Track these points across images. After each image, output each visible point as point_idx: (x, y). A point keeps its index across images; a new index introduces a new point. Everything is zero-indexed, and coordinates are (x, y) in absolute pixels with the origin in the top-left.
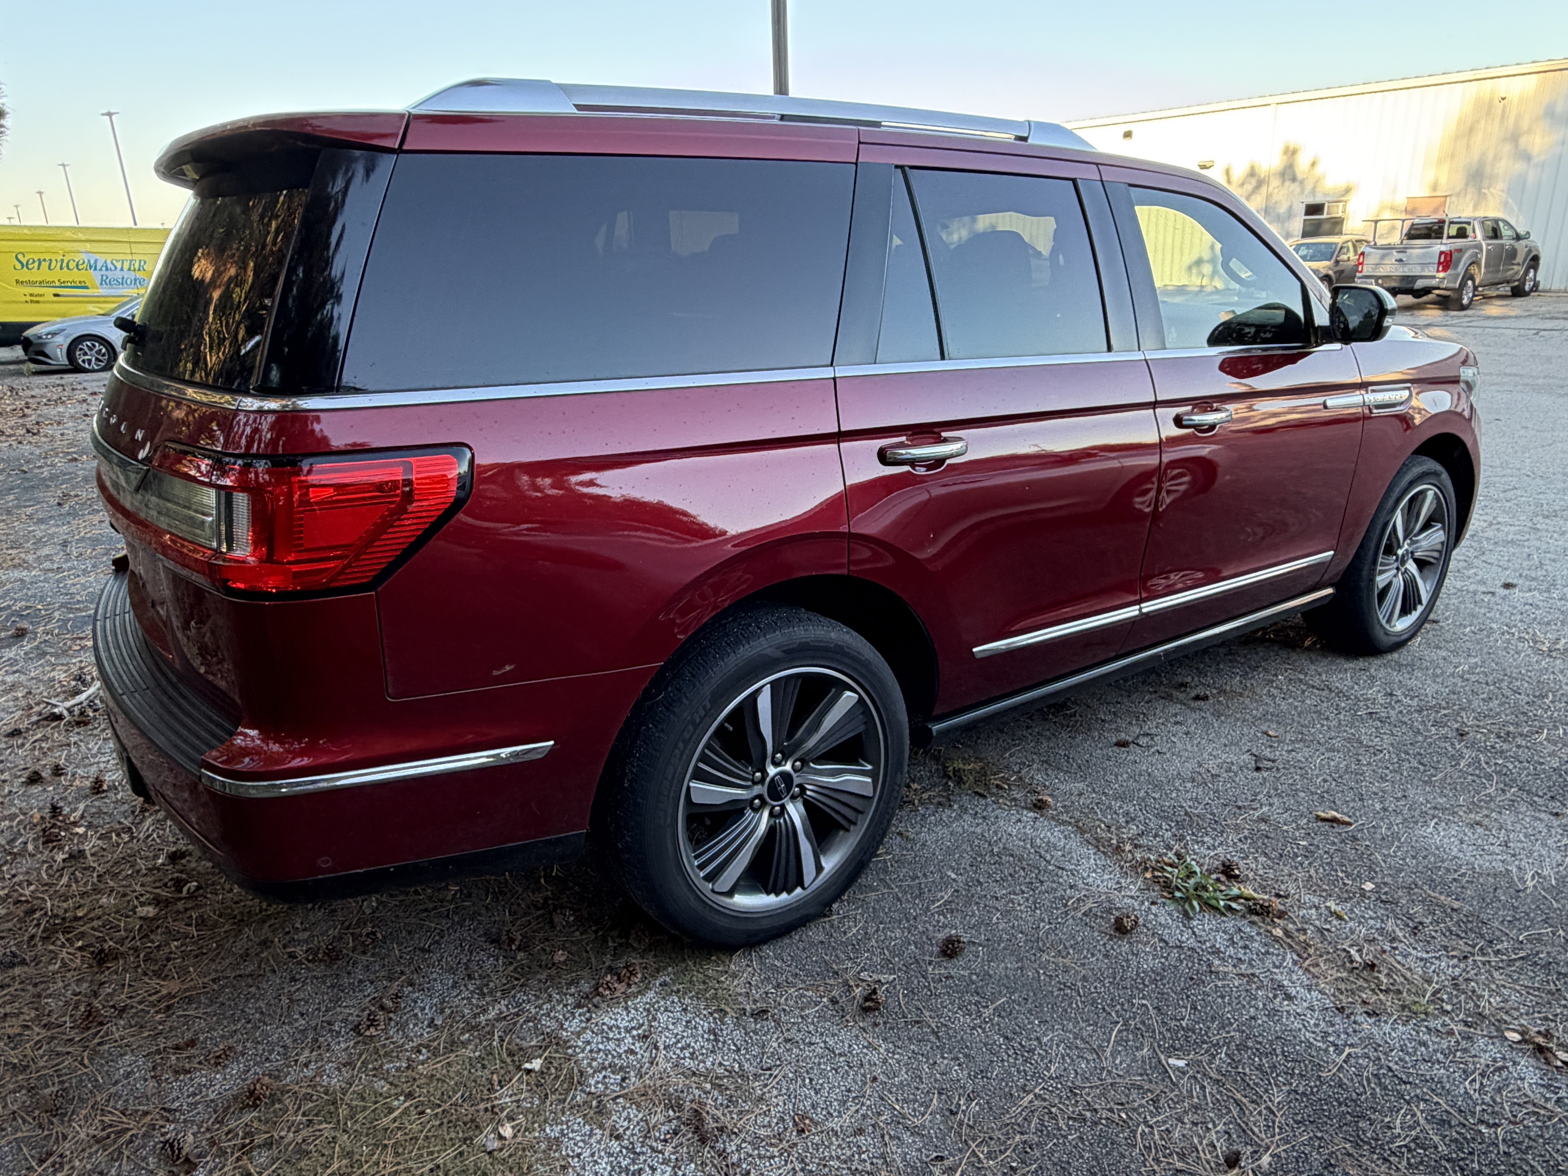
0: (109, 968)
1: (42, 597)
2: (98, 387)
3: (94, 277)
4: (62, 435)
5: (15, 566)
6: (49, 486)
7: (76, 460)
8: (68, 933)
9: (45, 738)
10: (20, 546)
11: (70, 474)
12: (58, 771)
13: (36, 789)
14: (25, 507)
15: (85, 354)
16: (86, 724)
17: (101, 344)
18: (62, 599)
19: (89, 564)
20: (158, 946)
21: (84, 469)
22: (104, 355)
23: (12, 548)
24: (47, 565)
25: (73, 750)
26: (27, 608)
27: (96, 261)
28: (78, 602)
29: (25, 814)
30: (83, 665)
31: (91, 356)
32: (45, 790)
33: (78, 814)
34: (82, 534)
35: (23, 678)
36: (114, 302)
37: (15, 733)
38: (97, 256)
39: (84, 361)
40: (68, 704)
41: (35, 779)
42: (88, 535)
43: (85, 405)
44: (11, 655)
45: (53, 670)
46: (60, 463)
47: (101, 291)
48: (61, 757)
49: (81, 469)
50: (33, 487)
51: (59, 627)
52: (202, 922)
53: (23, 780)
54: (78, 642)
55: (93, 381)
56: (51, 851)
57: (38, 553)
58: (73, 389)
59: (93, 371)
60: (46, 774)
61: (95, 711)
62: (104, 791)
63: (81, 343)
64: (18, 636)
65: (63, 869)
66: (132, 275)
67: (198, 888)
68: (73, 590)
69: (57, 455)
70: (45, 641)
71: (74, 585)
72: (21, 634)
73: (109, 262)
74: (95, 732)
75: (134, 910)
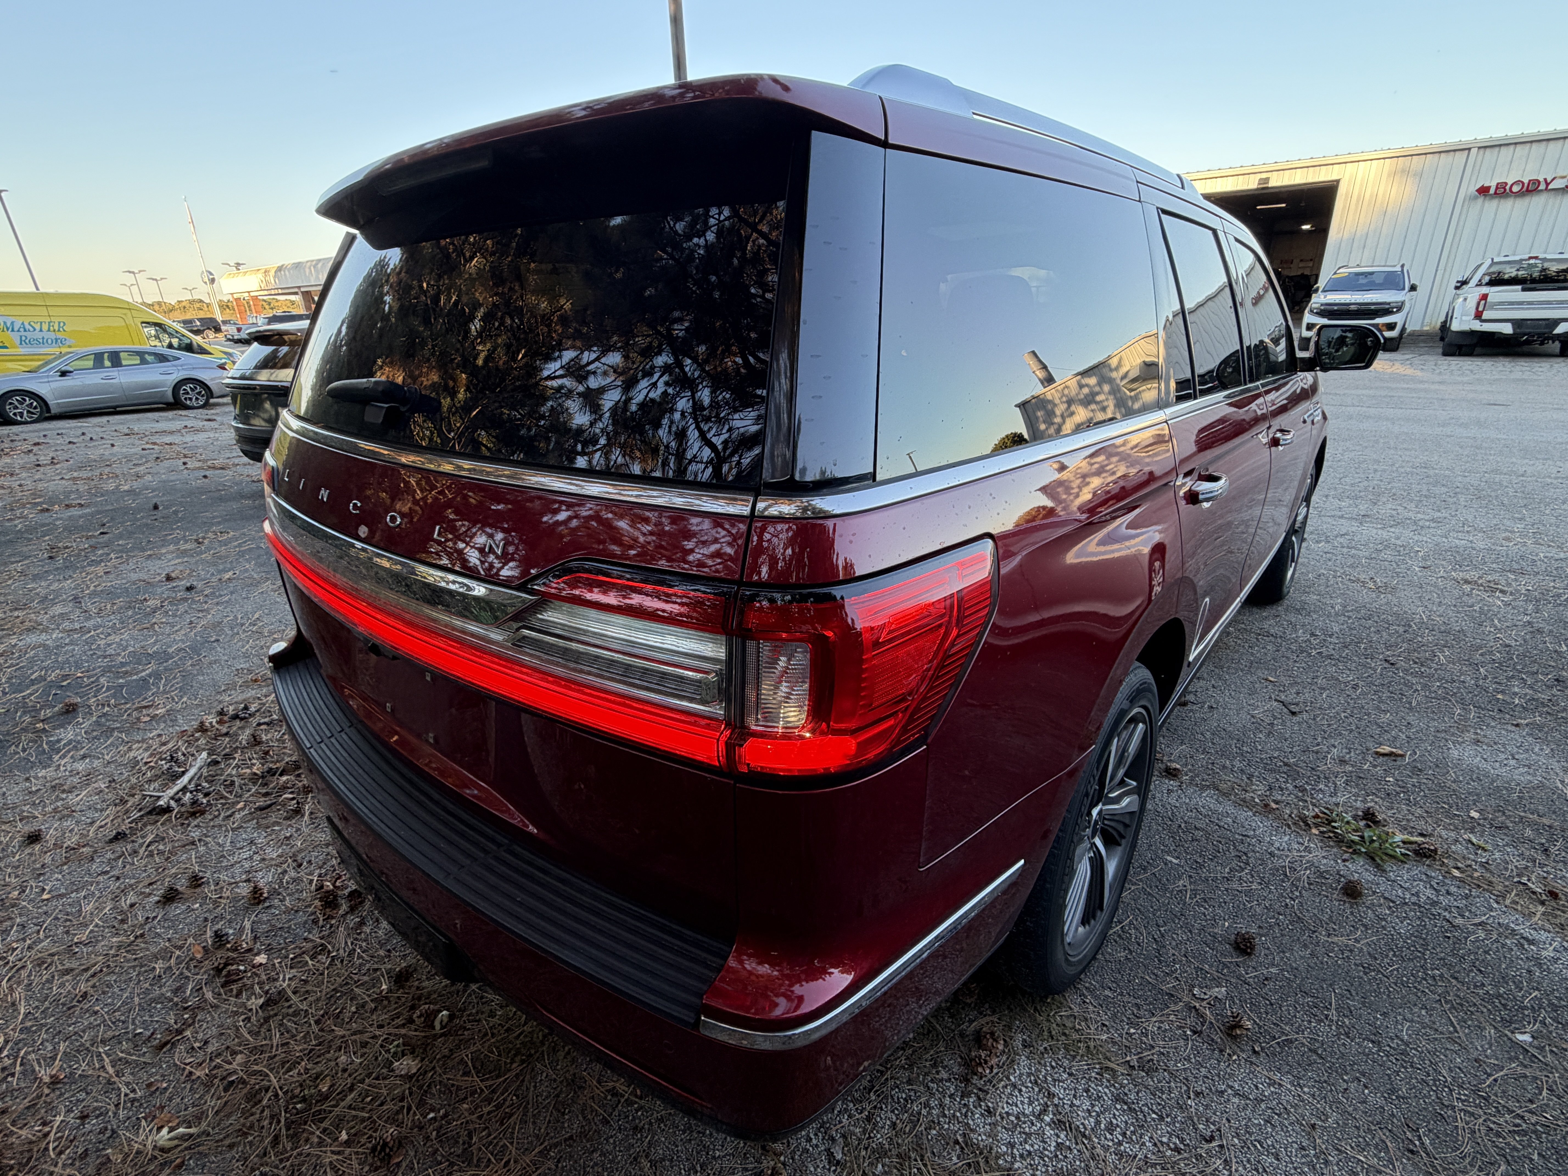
0: (398, 1165)
1: (76, 662)
2: (39, 437)
3: (15, 337)
4: (20, 485)
5: (28, 630)
6: (30, 540)
7: (48, 510)
8: (322, 1120)
9: (159, 839)
10: (25, 606)
11: (48, 524)
12: (196, 881)
13: (177, 909)
14: (13, 563)
15: (16, 408)
16: (203, 813)
17: (31, 398)
18: (102, 663)
19: (115, 619)
20: (446, 1115)
21: (61, 519)
22: (35, 408)
23: (16, 609)
24: (66, 625)
25: (202, 849)
26: (65, 677)
27: (12, 323)
28: (123, 664)
29: (180, 948)
30: (163, 739)
31: (23, 409)
32: (190, 909)
33: (247, 935)
34: (92, 588)
35: (96, 763)
36: (39, 360)
37: (119, 837)
38: (13, 319)
39: (15, 414)
40: (171, 792)
41: (171, 897)
42: (99, 589)
43: (31, 455)
44: (70, 736)
45: (130, 749)
46: (31, 514)
47: (21, 351)
48: (190, 861)
49: (57, 519)
50: (10, 541)
51: (114, 696)
52: (481, 1066)
53: (157, 898)
54: (145, 712)
55: (30, 431)
56: (238, 996)
57: (51, 613)
58: (12, 441)
59: (26, 423)
60: (182, 885)
61: (206, 795)
62: (266, 898)
63: (11, 398)
64: (68, 712)
65: (267, 1020)
66: (52, 336)
67: (451, 1017)
68: (110, 651)
69: (23, 506)
70: (105, 715)
71: (109, 645)
72: (70, 710)
73: (26, 324)
74: (218, 821)
75: (389, 1064)
